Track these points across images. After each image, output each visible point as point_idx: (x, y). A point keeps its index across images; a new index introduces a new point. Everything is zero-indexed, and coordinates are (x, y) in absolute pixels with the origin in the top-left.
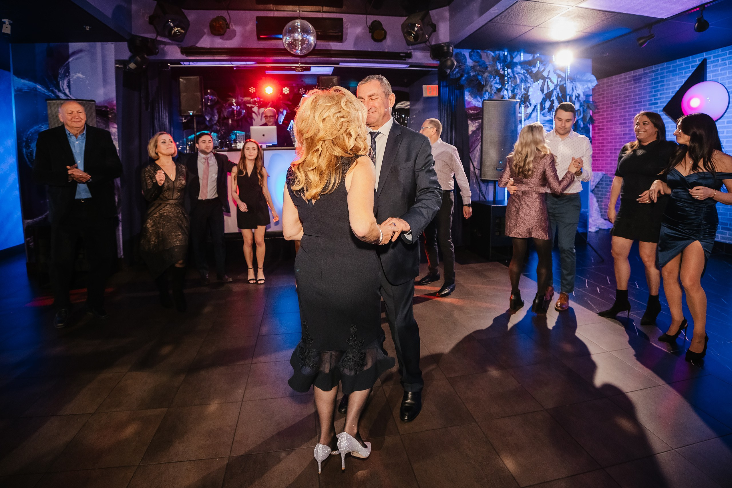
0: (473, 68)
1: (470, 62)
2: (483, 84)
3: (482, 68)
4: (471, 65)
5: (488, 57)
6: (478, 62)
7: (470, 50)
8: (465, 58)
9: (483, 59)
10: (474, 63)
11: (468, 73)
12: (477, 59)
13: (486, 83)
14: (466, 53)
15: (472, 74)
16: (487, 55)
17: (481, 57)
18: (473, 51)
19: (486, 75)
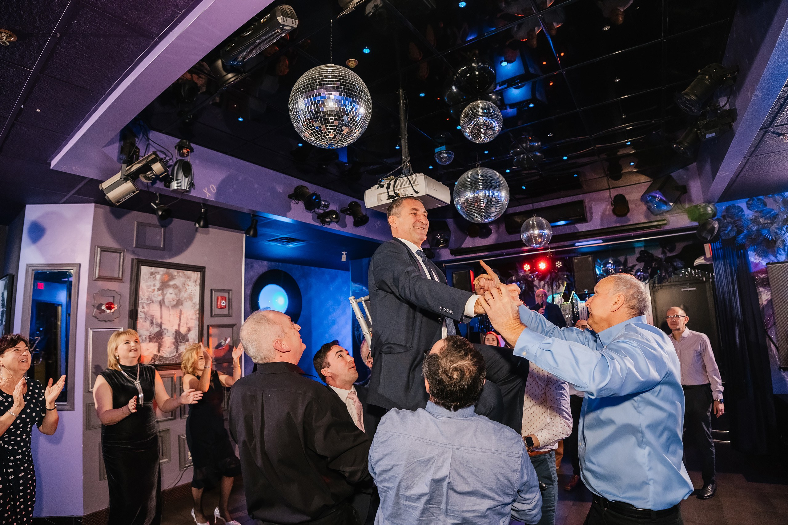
0: (755, 221)
1: (749, 214)
2: (772, 240)
3: (767, 219)
4: (751, 217)
5: (777, 202)
6: (761, 212)
7: (747, 199)
8: (742, 210)
9: (769, 207)
10: (757, 214)
11: (748, 228)
12: (760, 207)
13: (776, 238)
14: (742, 204)
15: (755, 228)
16: (775, 200)
17: (765, 205)
18: (751, 199)
19: (775, 226)
